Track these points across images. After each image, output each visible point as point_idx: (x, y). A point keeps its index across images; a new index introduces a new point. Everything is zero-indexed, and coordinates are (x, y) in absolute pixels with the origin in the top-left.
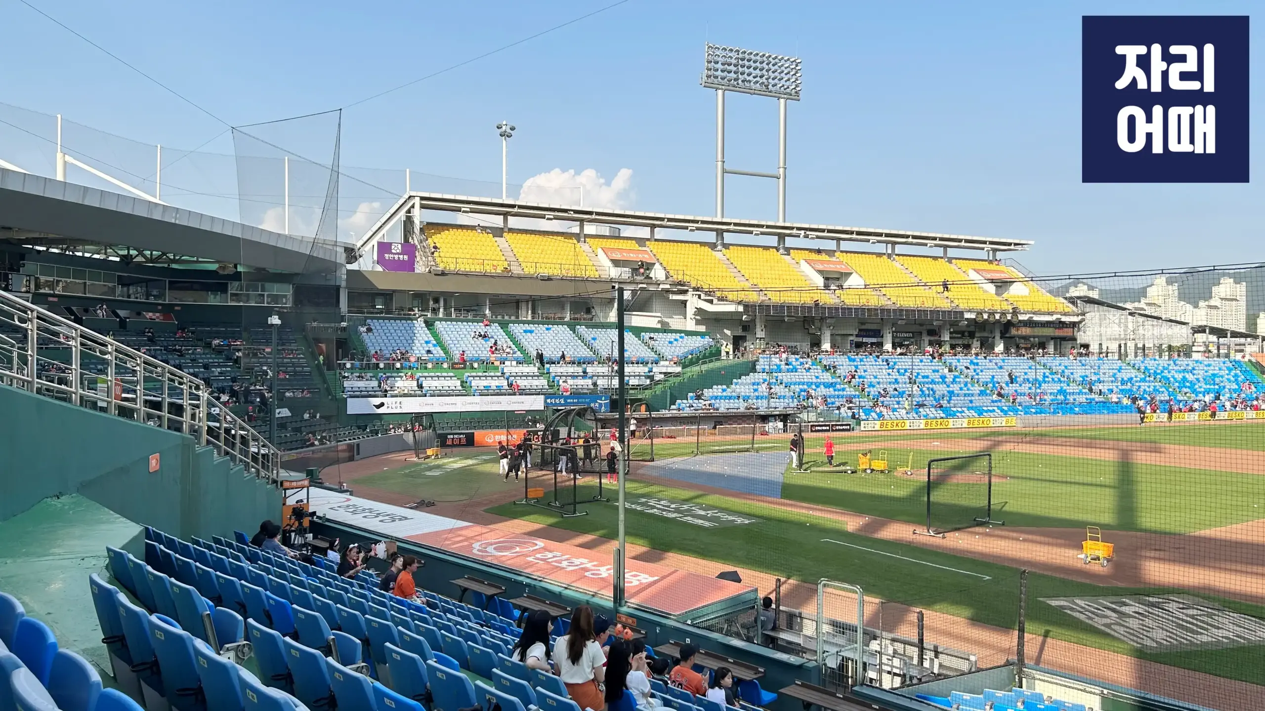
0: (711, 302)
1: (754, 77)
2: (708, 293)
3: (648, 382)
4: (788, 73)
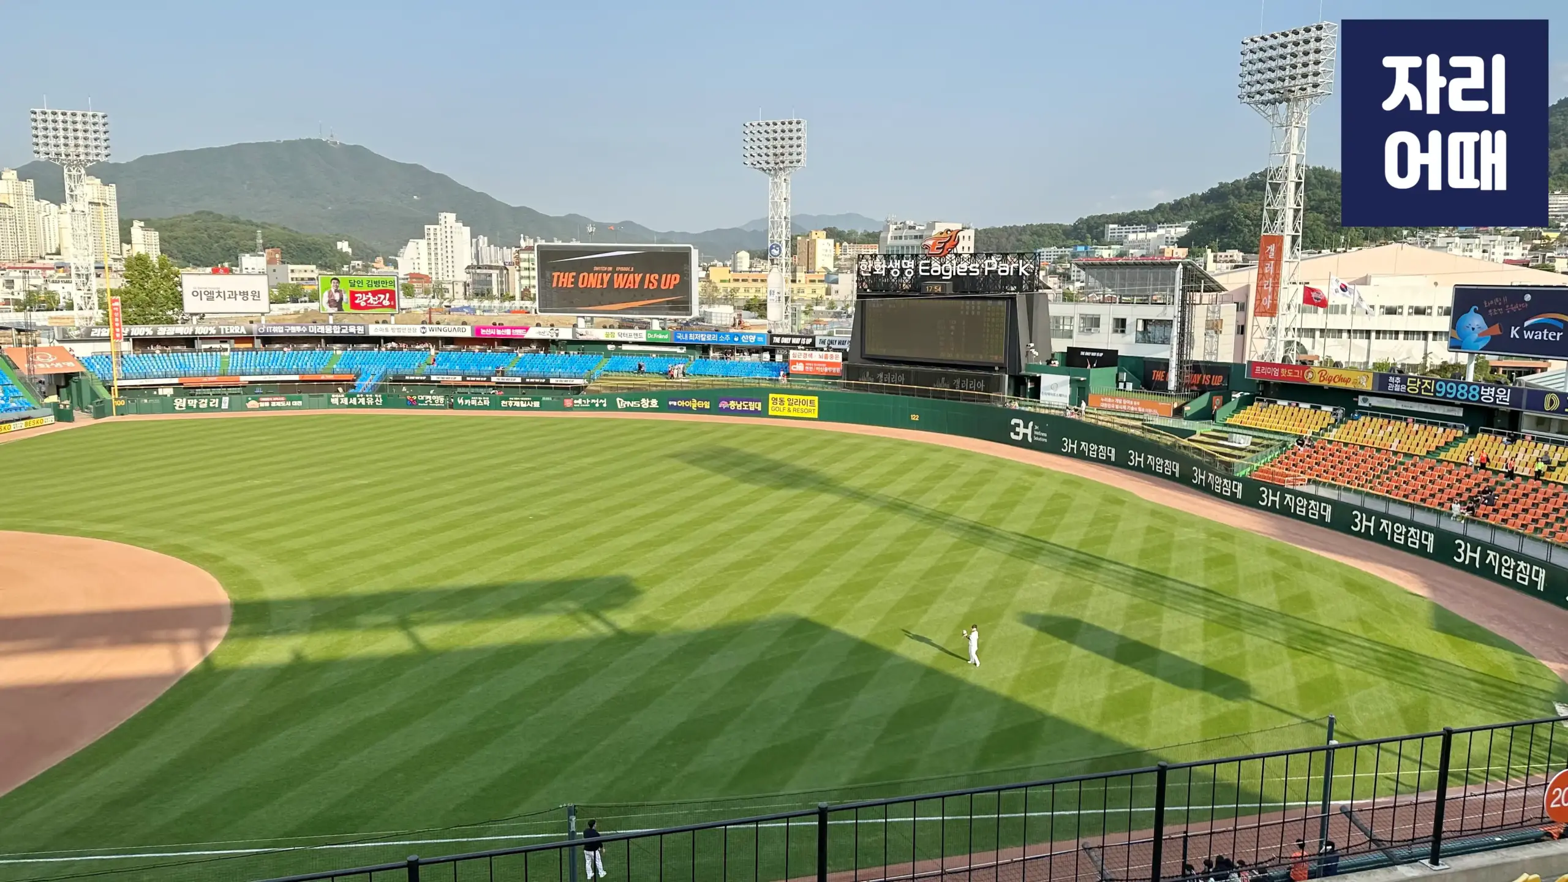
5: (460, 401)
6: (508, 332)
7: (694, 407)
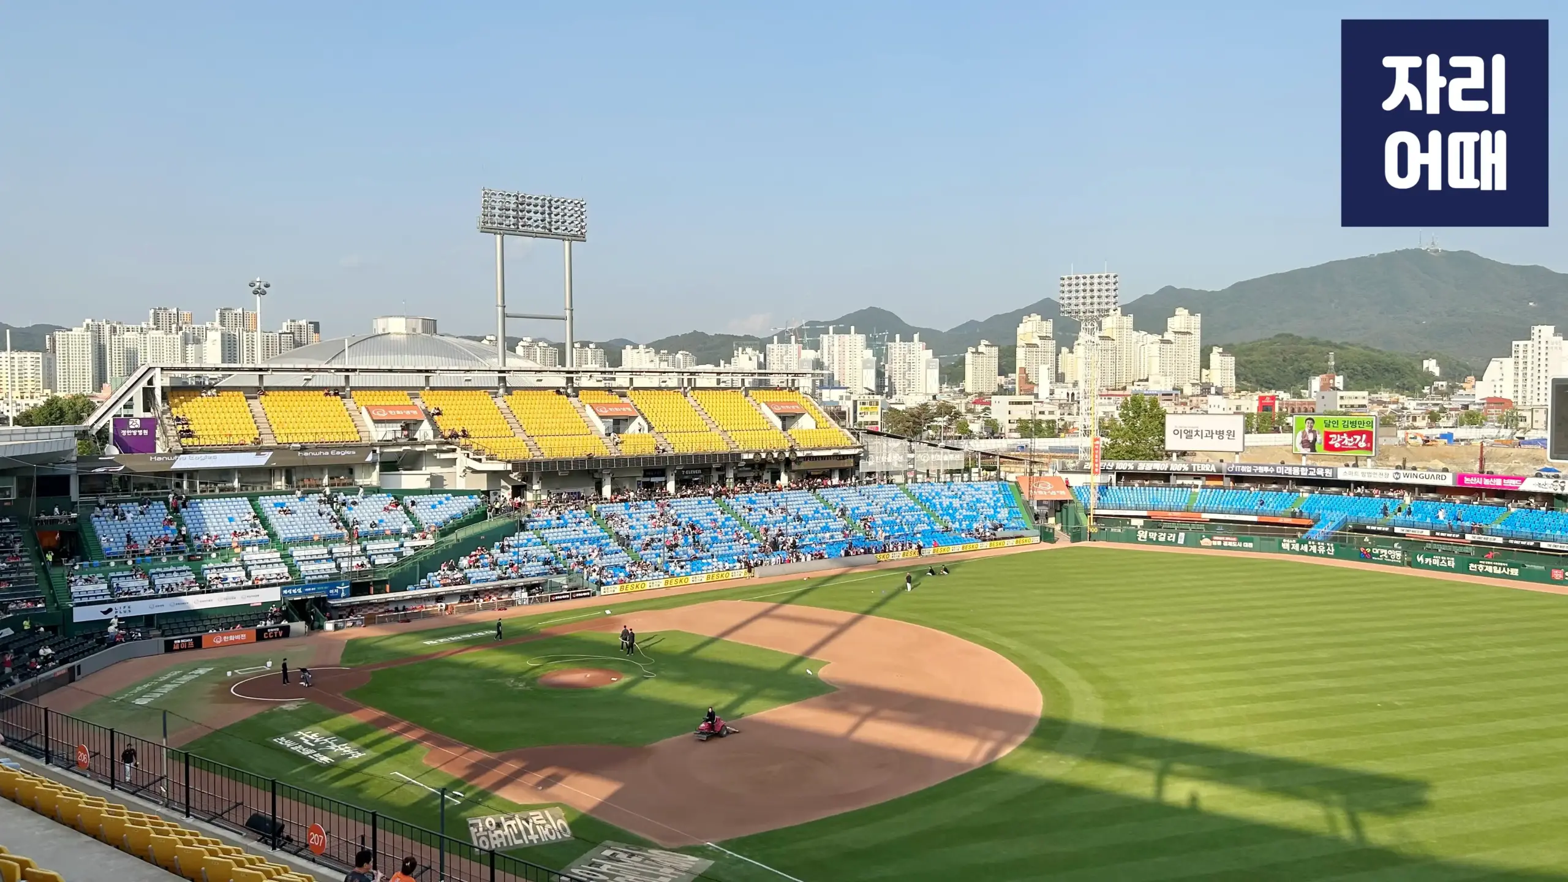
0: (480, 460)
1: (535, 221)
2: (477, 452)
3: (395, 560)
4: (572, 215)
5: (1420, 559)
6: (1499, 482)
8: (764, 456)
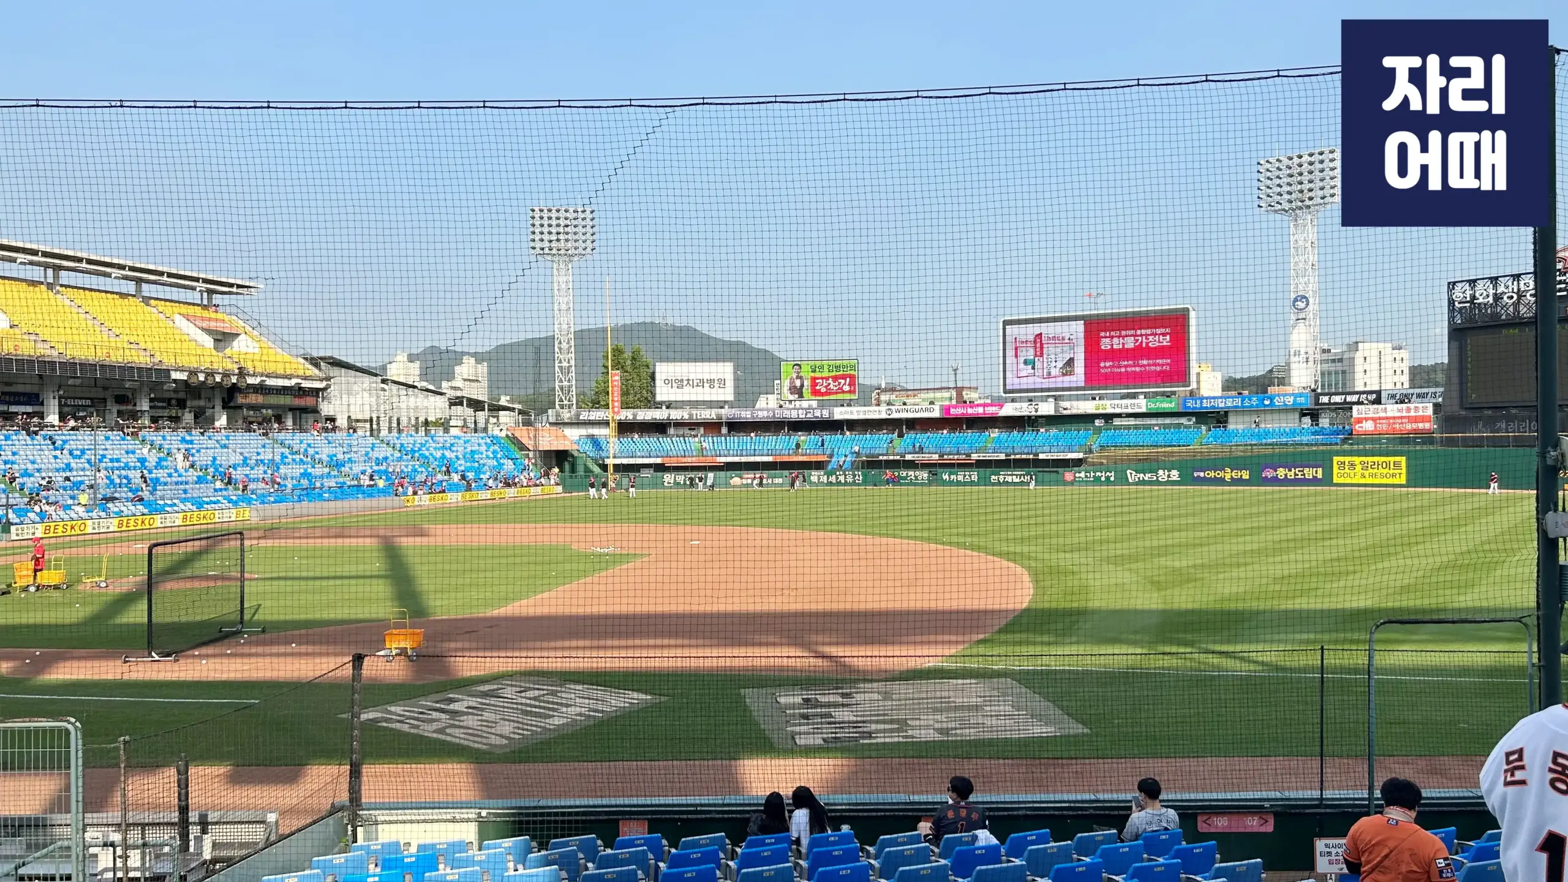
5: (946, 477)
6: (980, 410)
7: (1228, 477)
8: (202, 377)
